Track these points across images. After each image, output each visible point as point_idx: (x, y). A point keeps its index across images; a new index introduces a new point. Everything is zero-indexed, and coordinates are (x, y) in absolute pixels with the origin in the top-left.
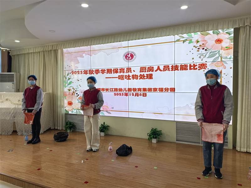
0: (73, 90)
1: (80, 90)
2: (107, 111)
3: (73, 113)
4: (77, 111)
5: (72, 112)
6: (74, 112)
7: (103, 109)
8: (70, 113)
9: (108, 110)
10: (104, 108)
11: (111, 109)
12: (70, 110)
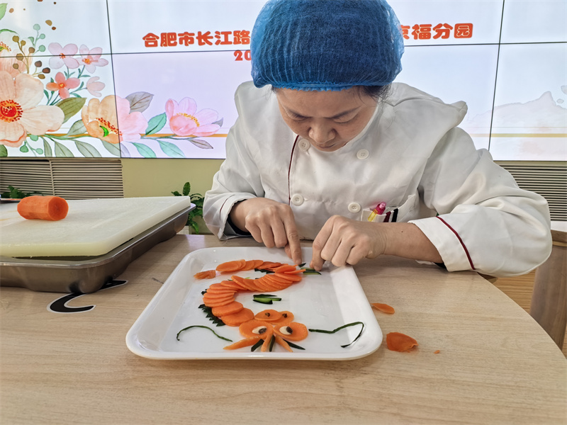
0: (14, 49)
1: (52, 45)
2: (192, 139)
3: (30, 154)
4: (46, 143)
5: (24, 149)
6: (35, 149)
7: (174, 128)
8: (13, 152)
9: (198, 131)
10: (176, 123)
11: (214, 129)
12: (13, 139)
